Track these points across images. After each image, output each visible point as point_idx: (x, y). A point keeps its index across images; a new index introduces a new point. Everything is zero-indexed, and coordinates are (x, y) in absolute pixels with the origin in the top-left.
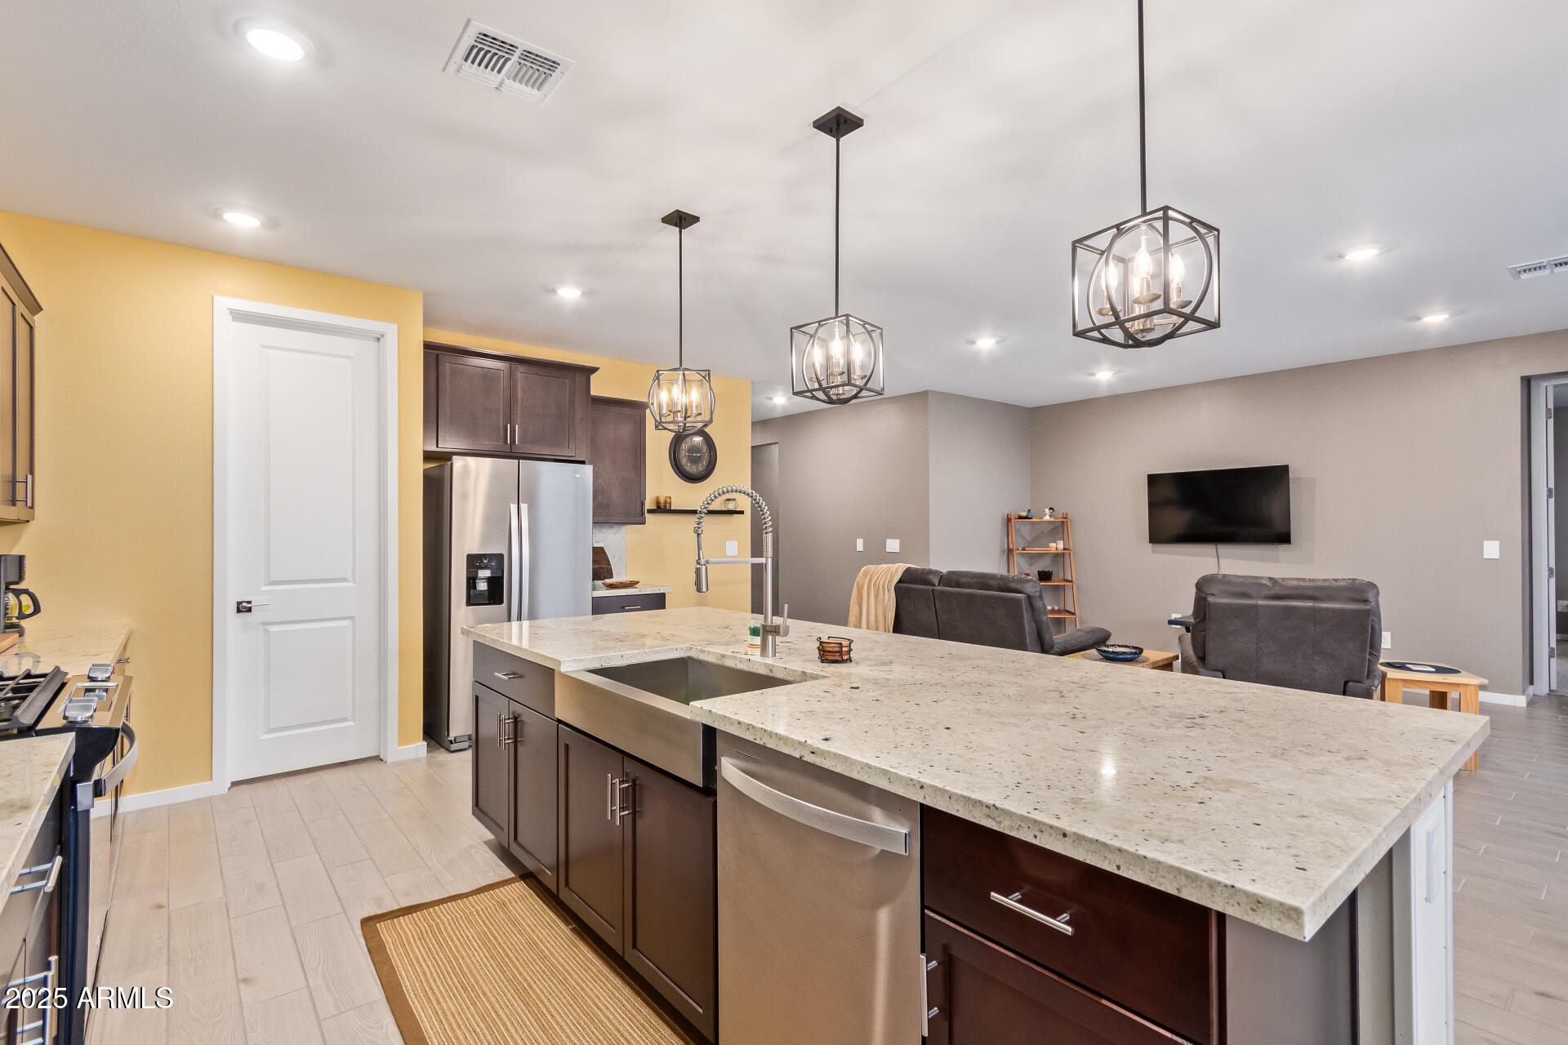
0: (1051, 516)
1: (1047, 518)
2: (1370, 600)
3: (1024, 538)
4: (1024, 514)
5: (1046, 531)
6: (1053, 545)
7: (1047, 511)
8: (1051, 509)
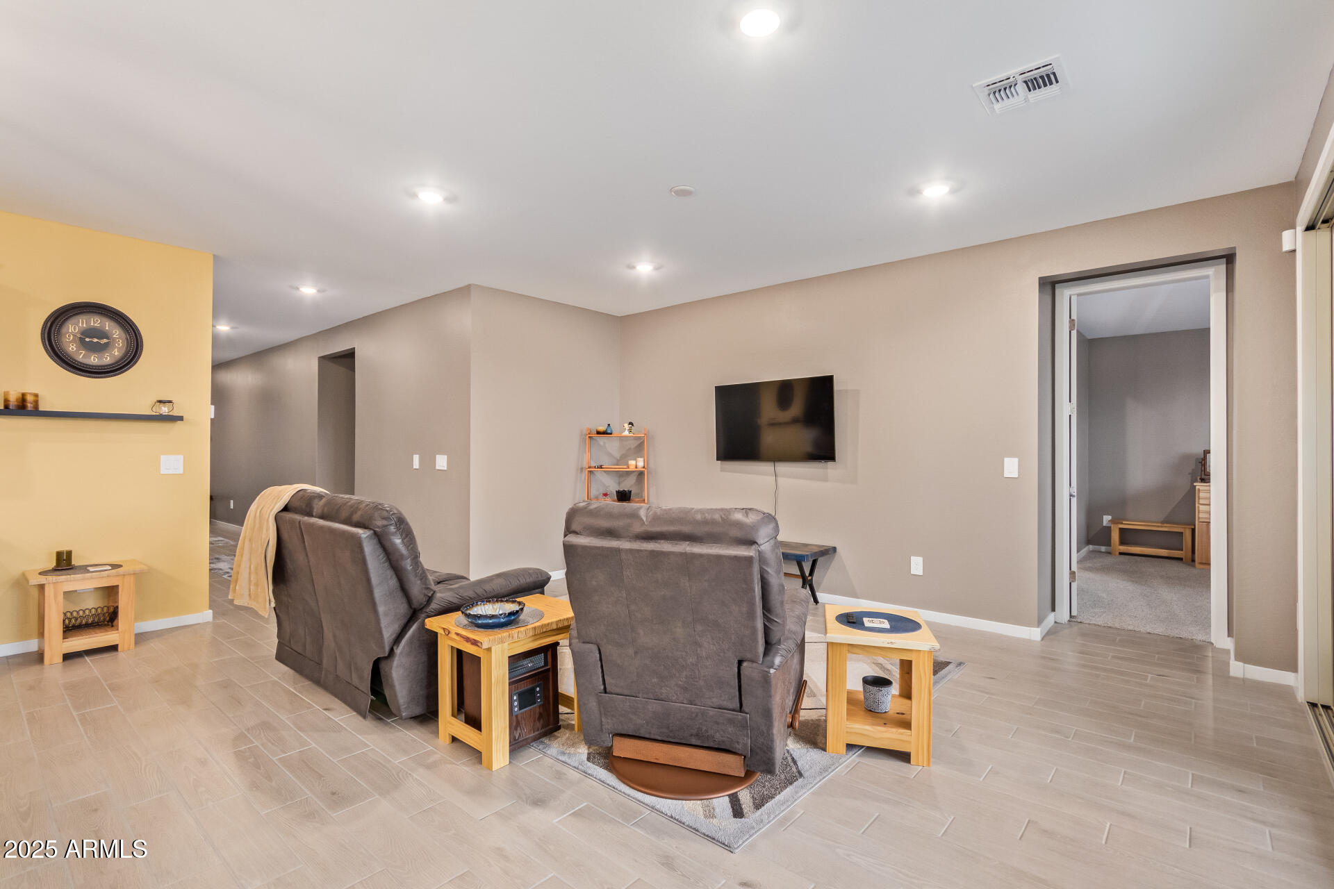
0: (630, 431)
1: (626, 433)
2: (760, 541)
3: (610, 455)
4: (602, 429)
5: (633, 447)
6: (632, 463)
7: (626, 426)
8: (631, 423)
